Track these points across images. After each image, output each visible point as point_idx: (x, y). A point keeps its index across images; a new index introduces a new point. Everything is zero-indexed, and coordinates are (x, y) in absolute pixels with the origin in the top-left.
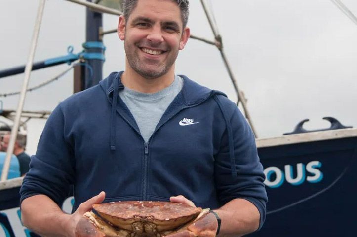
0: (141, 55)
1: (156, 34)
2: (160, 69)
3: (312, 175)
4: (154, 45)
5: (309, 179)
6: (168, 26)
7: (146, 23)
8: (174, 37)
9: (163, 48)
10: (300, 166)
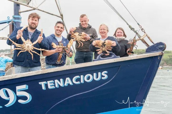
0: (57, 32)
1: (60, 29)
2: (60, 34)
3: (104, 77)
4: (59, 30)
5: (103, 78)
6: (61, 28)
7: (58, 27)
8: (62, 30)
9: (60, 31)
10: (99, 73)
